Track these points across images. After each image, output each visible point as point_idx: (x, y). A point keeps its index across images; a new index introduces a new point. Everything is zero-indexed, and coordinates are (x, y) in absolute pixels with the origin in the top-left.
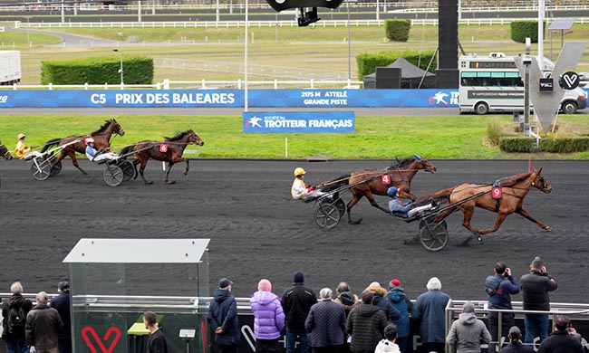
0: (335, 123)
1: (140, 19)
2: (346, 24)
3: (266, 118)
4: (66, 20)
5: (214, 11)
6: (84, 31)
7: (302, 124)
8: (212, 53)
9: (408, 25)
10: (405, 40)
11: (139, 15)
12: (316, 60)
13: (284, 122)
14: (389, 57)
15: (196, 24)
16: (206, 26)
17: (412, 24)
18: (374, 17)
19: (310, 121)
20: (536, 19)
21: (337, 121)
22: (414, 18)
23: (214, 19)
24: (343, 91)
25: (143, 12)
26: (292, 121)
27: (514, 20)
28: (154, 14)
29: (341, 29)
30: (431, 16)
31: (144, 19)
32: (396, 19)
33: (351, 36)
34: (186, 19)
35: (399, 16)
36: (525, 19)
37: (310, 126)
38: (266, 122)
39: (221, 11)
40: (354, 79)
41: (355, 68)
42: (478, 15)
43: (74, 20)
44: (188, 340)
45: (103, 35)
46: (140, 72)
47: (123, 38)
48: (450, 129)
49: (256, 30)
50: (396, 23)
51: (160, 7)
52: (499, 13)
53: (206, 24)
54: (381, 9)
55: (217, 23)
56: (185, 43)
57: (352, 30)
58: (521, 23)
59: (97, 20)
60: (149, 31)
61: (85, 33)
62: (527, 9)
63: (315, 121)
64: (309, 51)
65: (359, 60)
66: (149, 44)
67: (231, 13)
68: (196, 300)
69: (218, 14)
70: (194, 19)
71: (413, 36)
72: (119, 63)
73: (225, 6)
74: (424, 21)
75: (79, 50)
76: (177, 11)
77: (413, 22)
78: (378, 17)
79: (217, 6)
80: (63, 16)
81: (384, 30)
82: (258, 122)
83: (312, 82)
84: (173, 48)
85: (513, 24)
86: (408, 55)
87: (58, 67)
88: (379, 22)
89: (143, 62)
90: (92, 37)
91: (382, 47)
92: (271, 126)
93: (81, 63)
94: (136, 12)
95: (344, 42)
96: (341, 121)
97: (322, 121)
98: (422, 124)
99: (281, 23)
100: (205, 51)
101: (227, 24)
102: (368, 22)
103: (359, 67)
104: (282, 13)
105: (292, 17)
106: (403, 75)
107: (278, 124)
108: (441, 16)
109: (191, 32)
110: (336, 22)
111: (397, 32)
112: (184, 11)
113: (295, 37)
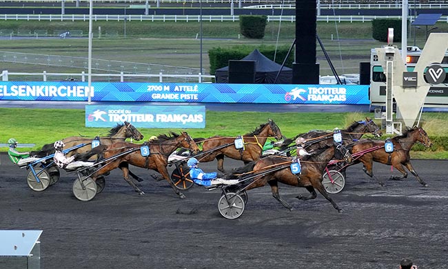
0: (184, 118)
2: (199, 20)
3: (110, 111)
5: (60, 4)
7: (149, 118)
8: (56, 47)
9: (264, 21)
10: (260, 37)
12: (167, 56)
13: (130, 116)
14: (243, 52)
15: (39, 17)
16: (51, 19)
17: (268, 20)
18: (228, 12)
19: (158, 116)
20: (399, 17)
21: (186, 116)
22: (271, 15)
23: (59, 12)
26: (138, 115)
27: (375, 17)
29: (193, 25)
30: (287, 12)
32: (251, 15)
35: (254, 11)
37: (158, 121)
38: (111, 116)
39: (66, 4)
40: (206, 74)
41: (207, 64)
42: (338, 12)
49: (104, 24)
50: (251, 19)
52: (359, 10)
53: (51, 17)
54: (236, 5)
55: (62, 17)
57: (205, 25)
58: (383, 20)
62: (389, 7)
63: (163, 116)
64: (159, 47)
65: (211, 54)
67: (77, 7)
69: (63, 8)
70: (38, 12)
71: (270, 33)
74: (280, 18)
76: (21, 4)
77: (269, 18)
78: (232, 12)
81: (238, 25)
82: (102, 116)
83: (161, 75)
84: (15, 42)
85: (374, 22)
86: (264, 49)
88: (234, 18)
91: (235, 44)
92: (115, 120)
95: (196, 39)
96: (191, 116)
97: (170, 116)
99: (130, 18)
100: (49, 45)
101: (73, 17)
102: (222, 18)
103: (212, 62)
104: (132, 7)
105: (142, 12)
106: (258, 70)
107: (123, 118)
108: (298, 12)
109: (35, 25)
110: (188, 17)
111: (253, 28)
112: (27, 4)
113: (145, 32)
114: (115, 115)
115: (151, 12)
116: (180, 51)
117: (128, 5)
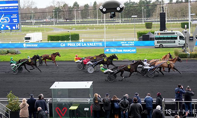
2: (134, 24)
4: (55, 24)
5: (97, 21)
6: (60, 27)
7: (121, 51)
8: (96, 33)
10: (151, 28)
11: (76, 22)
12: (126, 34)
13: (116, 50)
14: (146, 32)
19: (123, 50)
20: (188, 22)
25: (77, 22)
26: (118, 50)
27: (182, 22)
28: (80, 22)
29: (133, 26)
30: (157, 21)
31: (77, 23)
32: (148, 22)
33: (135, 27)
34: (89, 23)
35: (149, 21)
36: (185, 22)
39: (99, 21)
40: (136, 38)
41: (136, 36)
42: (172, 21)
43: (57, 24)
44: (87, 111)
45: (65, 28)
46: (75, 37)
47: (71, 29)
48: (164, 52)
49: (109, 26)
50: (148, 23)
51: (82, 20)
52: (177, 20)
53: (95, 25)
54: (144, 20)
55: (98, 24)
56: (88, 30)
57: (136, 26)
58: (184, 23)
59: (64, 24)
60: (78, 27)
61: (61, 28)
62: (186, 19)
63: (125, 50)
64: (124, 31)
65: (138, 33)
66: (78, 30)
67: (102, 22)
68: (89, 100)
69: (98, 22)
70: (91, 23)
71: (153, 27)
72: (70, 35)
73: (100, 20)
74: (156, 23)
75: (59, 32)
76: (86, 21)
77: (153, 23)
78: (143, 22)
79: (98, 20)
80: (54, 23)
81: (145, 25)
82: (109, 50)
83: (124, 39)
84: (86, 31)
85: (181, 23)
86: (152, 32)
87: (52, 37)
88: (144, 23)
89: (76, 35)
90: (63, 29)
91: (144, 30)
92: (112, 51)
93: (58, 35)
94: (75, 22)
95: (134, 29)
96: (132, 50)
97: (127, 50)
99: (116, 24)
100: (94, 32)
101: (101, 24)
102: (140, 23)
103: (138, 35)
104: (116, 21)
105: (119, 22)
106: (150, 37)
107: (114, 51)
108: (161, 21)
109: (90, 27)
110: (131, 24)
111: (149, 26)
112: (88, 21)
113: (120, 28)
114: (112, 50)
115: (121, 22)
116: (129, 33)
117: (115, 20)
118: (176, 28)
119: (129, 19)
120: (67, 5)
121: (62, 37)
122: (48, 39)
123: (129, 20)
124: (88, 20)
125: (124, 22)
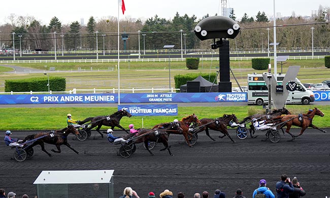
1: (56, 59)
2: (165, 60)
3: (130, 108)
4: (16, 59)
5: (96, 54)
6: (26, 65)
7: (149, 111)
9: (198, 61)
10: (196, 68)
11: (56, 56)
12: (151, 79)
13: (140, 110)
14: (191, 77)
15: (86, 61)
18: (180, 57)
19: (154, 110)
21: (168, 110)
22: (201, 57)
23: (96, 58)
24: (169, 94)
25: (57, 55)
26: (144, 110)
27: (253, 58)
28: (63, 56)
29: (162, 63)
31: (58, 58)
32: (191, 58)
33: (169, 67)
35: (193, 56)
36: (259, 57)
37: (154, 112)
38: (130, 110)
39: (99, 54)
42: (234, 55)
43: (20, 59)
45: (36, 67)
46: (58, 85)
47: (47, 69)
50: (192, 60)
51: (66, 52)
52: (244, 54)
53: (91, 61)
54: (184, 53)
55: (97, 60)
56: (80, 71)
57: (169, 63)
58: (257, 59)
59: (33, 59)
60: (60, 64)
61: (28, 66)
62: (260, 52)
63: (156, 110)
65: (176, 78)
66: (61, 72)
67: (104, 55)
69: (97, 56)
70: (85, 58)
71: (201, 66)
72: (47, 81)
73: (101, 52)
74: (206, 59)
75: (24, 75)
76: (76, 54)
77: (201, 59)
78: (182, 57)
79: (97, 51)
80: (14, 57)
81: (185, 63)
83: (153, 89)
84: (74, 73)
85: (253, 60)
87: (14, 83)
88: (183, 59)
89: (60, 80)
90: (30, 68)
91: (185, 72)
92: (133, 112)
93: (26, 81)
94: (54, 55)
95: (165, 70)
96: (170, 109)
97: (160, 110)
98: (213, 111)
99: (131, 60)
100: (91, 75)
101: (103, 60)
102: (177, 59)
103: (176, 82)
104: (131, 55)
105: (137, 57)
106: (201, 86)
107: (137, 111)
109: (83, 65)
110: (160, 60)
111: (192, 64)
112: (79, 54)
113: (140, 67)
114: (133, 110)
115: (142, 57)
116: (157, 76)
117: (130, 53)
118: (243, 69)
119: (154, 51)
120: (38, 23)
121: (32, 84)
122: (6, 87)
123: (156, 53)
124: (78, 52)
125: (146, 57)
